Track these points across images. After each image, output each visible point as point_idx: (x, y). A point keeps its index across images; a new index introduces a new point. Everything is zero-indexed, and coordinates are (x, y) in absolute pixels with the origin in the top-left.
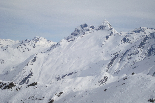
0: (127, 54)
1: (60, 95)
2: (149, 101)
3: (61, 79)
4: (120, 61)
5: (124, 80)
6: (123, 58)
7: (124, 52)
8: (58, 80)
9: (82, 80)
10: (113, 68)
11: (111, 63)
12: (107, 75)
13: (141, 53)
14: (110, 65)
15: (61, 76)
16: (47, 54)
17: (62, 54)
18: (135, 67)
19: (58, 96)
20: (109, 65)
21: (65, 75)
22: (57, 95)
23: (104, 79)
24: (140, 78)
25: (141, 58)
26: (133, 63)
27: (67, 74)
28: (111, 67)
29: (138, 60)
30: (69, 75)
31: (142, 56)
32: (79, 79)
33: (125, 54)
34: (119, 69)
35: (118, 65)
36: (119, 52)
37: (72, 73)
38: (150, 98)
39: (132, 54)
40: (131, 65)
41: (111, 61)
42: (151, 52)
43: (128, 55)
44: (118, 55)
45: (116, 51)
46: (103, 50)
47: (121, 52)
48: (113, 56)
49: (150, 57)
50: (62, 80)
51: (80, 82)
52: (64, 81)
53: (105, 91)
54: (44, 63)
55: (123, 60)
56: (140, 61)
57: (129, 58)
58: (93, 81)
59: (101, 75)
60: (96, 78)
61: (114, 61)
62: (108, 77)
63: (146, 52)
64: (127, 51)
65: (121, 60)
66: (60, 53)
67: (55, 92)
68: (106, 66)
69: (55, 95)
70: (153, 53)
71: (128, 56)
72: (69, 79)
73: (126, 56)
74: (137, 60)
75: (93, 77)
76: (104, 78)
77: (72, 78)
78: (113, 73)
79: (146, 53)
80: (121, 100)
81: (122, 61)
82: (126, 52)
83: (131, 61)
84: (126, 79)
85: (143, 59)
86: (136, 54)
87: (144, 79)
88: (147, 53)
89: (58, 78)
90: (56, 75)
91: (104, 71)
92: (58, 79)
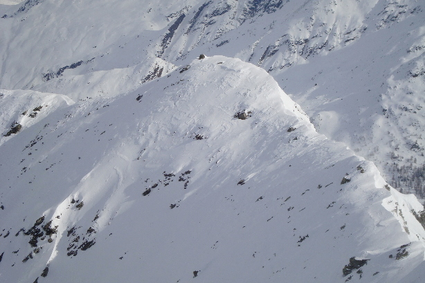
0: (204, 15)
1: (36, 113)
2: (235, 116)
3: (55, 76)
4: (189, 30)
5: (181, 72)
6: (196, 23)
7: (197, 10)
8: (48, 79)
9: (103, 77)
10: (174, 46)
11: (169, 36)
12: (161, 63)
13: (234, 10)
14: (168, 42)
15: (55, 70)
16: (19, 19)
17: (53, 19)
18: (222, 44)
19: (31, 115)
20: (164, 41)
21: (65, 68)
22: (28, 113)
23: (155, 72)
24: (216, 67)
25: (234, 22)
26: (218, 34)
27: (69, 65)
28: (168, 45)
29: (229, 27)
30: (73, 66)
31: (238, 16)
32: (97, 75)
33: (198, 14)
34: (187, 48)
35: (184, 38)
36: (185, 11)
37: (79, 64)
38: (237, 110)
39: (216, 13)
40: (213, 39)
41: (169, 32)
42: (256, 6)
43: (206, 16)
44: (183, 16)
45: (179, 9)
46: (150, 6)
47: (189, 9)
48: (172, 20)
49: (254, 18)
50: (56, 79)
51: (100, 81)
52: (62, 82)
53: (138, 99)
54: (11, 40)
55: (196, 27)
56: (233, 28)
57: (209, 23)
58: (130, 78)
59: (147, 64)
60: (135, 70)
61: (176, 31)
62: (162, 70)
63: (247, 7)
64: (204, 6)
65: (191, 27)
66: (48, 18)
67: (23, 109)
68: (159, 43)
69: (24, 114)
70: (260, 10)
71: (205, 18)
72: (72, 76)
73: (201, 18)
74: (227, 27)
75: (129, 70)
76: (153, 71)
77: (80, 74)
78: (175, 58)
79: (245, 10)
80: (175, 118)
81: (192, 29)
82: (201, 9)
83: (212, 28)
84: (186, 69)
85: (239, 24)
86: (223, 13)
87: (226, 68)
88: (248, 10)
89: (47, 75)
90: (43, 69)
91: (153, 56)
92: (48, 77)
